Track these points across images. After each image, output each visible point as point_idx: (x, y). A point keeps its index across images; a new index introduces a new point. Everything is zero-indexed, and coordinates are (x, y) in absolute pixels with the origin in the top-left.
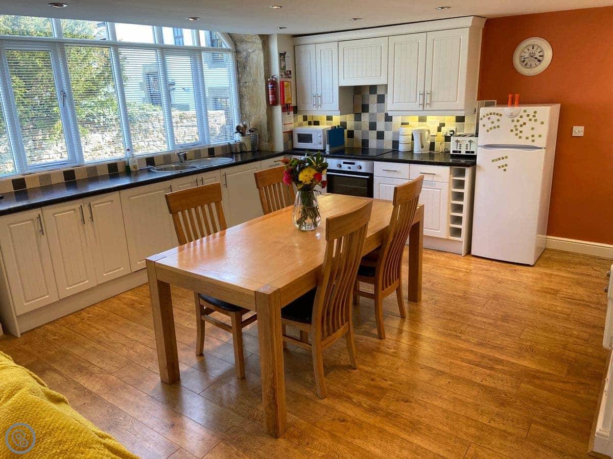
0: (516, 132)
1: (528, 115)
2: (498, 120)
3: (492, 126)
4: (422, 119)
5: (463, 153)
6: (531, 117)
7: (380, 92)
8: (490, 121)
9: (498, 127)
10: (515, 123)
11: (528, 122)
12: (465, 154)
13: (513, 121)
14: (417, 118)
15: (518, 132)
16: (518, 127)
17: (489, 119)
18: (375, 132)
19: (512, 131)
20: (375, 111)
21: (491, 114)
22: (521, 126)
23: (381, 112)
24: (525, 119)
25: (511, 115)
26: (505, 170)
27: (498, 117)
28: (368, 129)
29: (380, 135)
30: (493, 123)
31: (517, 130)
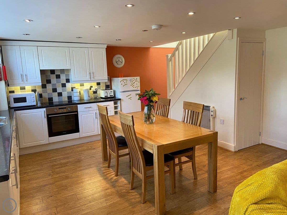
0: (132, 86)
1: (135, 80)
2: (126, 82)
3: (125, 84)
4: (82, 85)
5: (109, 96)
6: (136, 80)
7: (57, 73)
8: (124, 82)
9: (127, 84)
10: (132, 83)
11: (135, 82)
12: (110, 97)
13: (131, 82)
14: (79, 84)
15: (133, 86)
16: (133, 84)
17: (123, 82)
18: (57, 93)
19: (131, 85)
20: (55, 82)
21: (124, 80)
22: (134, 83)
23: (59, 83)
24: (134, 81)
25: (131, 80)
26: (131, 99)
27: (126, 81)
28: (52, 92)
29: (60, 94)
30: (125, 83)
31: (132, 85)
